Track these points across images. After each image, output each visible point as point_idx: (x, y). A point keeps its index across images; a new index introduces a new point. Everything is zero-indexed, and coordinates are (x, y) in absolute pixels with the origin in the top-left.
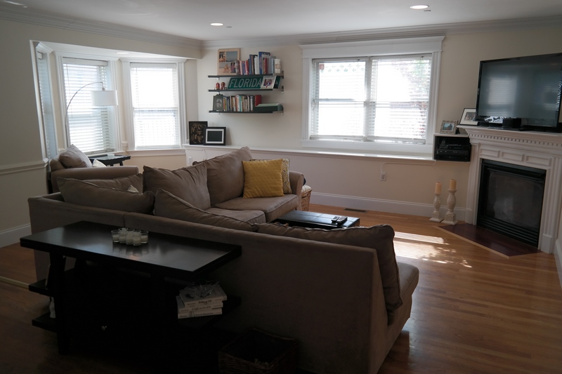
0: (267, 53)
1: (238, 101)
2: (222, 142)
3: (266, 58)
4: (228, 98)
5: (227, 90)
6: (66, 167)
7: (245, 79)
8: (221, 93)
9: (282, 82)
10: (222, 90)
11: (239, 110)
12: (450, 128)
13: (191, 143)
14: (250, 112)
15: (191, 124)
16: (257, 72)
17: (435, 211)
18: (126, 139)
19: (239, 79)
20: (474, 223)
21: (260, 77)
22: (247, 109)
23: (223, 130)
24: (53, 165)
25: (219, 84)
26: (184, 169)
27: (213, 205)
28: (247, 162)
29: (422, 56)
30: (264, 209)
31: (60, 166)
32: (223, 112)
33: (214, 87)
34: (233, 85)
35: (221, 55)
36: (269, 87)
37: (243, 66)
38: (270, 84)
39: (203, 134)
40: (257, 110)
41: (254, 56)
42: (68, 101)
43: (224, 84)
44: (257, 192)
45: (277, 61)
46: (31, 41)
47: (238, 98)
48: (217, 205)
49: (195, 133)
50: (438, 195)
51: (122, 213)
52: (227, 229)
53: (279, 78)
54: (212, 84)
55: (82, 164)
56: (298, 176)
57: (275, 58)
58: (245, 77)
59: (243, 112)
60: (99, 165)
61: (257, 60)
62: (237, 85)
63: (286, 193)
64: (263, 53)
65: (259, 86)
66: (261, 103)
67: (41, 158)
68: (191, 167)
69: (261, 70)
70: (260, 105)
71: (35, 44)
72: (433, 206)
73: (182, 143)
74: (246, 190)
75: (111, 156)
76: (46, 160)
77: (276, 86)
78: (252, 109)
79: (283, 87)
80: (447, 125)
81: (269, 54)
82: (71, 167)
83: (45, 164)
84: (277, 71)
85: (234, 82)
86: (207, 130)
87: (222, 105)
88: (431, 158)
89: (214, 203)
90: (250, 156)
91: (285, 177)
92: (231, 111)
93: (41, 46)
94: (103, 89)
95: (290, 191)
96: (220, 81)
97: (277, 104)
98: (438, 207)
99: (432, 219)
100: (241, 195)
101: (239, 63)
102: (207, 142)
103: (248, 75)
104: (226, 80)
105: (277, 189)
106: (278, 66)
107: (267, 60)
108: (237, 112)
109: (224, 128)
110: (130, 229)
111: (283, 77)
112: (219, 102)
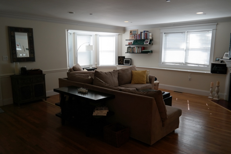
0: (147, 31)
1: (136, 49)
2: (130, 64)
3: (146, 33)
4: (132, 48)
5: (132, 45)
6: (74, 71)
7: (139, 41)
8: (130, 46)
9: (152, 42)
10: (130, 45)
11: (136, 52)
12: (219, 60)
13: (119, 64)
14: (140, 53)
15: (119, 57)
16: (143, 38)
17: (210, 94)
18: (96, 62)
19: (137, 41)
20: (227, 100)
21: (144, 40)
22: (139, 52)
23: (130, 60)
24: (70, 70)
25: (129, 43)
26: (109, 72)
27: (119, 86)
28: (134, 71)
29: (208, 31)
30: (136, 88)
31: (73, 70)
32: (130, 53)
33: (128, 44)
34: (134, 43)
35: (131, 32)
36: (147, 44)
37: (138, 36)
38: (148, 43)
39: (123, 61)
40: (142, 52)
41: (142, 32)
42: (78, 48)
43: (131, 43)
44: (136, 82)
45: (150, 34)
46: (66, 30)
47: (136, 48)
48: (121, 86)
49: (120, 61)
50: (212, 87)
51: (83, 83)
52: (111, 90)
53: (151, 40)
54: (127, 43)
55: (80, 70)
56: (153, 77)
57: (150, 33)
58: (139, 40)
59: (137, 53)
60: (85, 70)
61: (143, 34)
62: (136, 43)
63: (147, 83)
64: (145, 31)
65: (144, 43)
66: (144, 50)
67: (67, 67)
68: (112, 72)
69: (144, 38)
70: (143, 51)
71: (68, 31)
72: (210, 92)
73: (116, 64)
74: (132, 81)
75: (91, 68)
76: (68, 68)
77: (150, 43)
78: (141, 52)
79: (153, 44)
80: (217, 59)
81: (148, 31)
82: (76, 71)
83: (68, 69)
84: (150, 38)
85: (135, 42)
86: (125, 60)
87: (130, 50)
88: (210, 72)
89: (120, 85)
90: (135, 69)
91: (147, 77)
92: (133, 52)
93: (70, 31)
94: (89, 45)
95: (149, 82)
96: (130, 42)
97: (150, 50)
98: (212, 92)
99: (209, 97)
100: (130, 83)
101: (136, 35)
102: (124, 64)
103: (140, 39)
104: (132, 41)
105: (144, 81)
106: (151, 36)
107: (147, 34)
108: (135, 53)
109: (131, 59)
110: (83, 88)
111: (153, 40)
112: (129, 49)
